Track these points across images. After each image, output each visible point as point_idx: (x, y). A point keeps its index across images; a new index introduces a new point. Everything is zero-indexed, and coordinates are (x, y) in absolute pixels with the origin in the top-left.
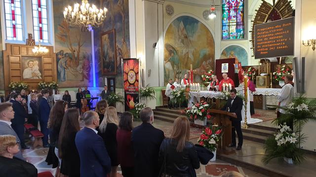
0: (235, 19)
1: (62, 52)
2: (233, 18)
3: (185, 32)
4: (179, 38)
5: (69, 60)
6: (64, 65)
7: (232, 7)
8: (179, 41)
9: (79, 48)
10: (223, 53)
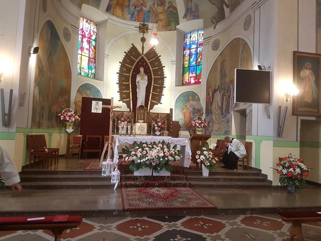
0: (87, 52)
2: (85, 50)
7: (85, 37)
8: (46, 56)
10: (79, 91)
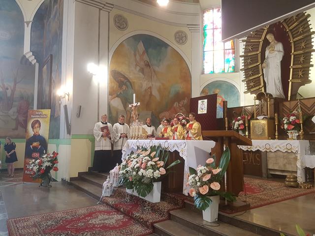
3: (146, 57)
4: (136, 65)
8: (136, 68)
10: (203, 92)
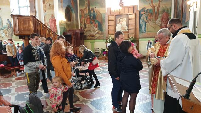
1: (144, 9)
5: (150, 15)
6: (145, 19)
9: (160, 3)
